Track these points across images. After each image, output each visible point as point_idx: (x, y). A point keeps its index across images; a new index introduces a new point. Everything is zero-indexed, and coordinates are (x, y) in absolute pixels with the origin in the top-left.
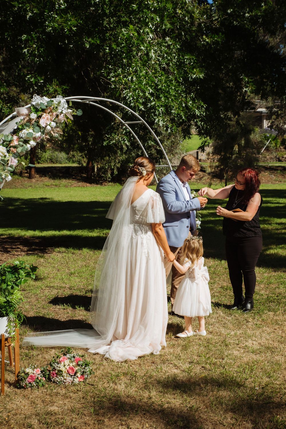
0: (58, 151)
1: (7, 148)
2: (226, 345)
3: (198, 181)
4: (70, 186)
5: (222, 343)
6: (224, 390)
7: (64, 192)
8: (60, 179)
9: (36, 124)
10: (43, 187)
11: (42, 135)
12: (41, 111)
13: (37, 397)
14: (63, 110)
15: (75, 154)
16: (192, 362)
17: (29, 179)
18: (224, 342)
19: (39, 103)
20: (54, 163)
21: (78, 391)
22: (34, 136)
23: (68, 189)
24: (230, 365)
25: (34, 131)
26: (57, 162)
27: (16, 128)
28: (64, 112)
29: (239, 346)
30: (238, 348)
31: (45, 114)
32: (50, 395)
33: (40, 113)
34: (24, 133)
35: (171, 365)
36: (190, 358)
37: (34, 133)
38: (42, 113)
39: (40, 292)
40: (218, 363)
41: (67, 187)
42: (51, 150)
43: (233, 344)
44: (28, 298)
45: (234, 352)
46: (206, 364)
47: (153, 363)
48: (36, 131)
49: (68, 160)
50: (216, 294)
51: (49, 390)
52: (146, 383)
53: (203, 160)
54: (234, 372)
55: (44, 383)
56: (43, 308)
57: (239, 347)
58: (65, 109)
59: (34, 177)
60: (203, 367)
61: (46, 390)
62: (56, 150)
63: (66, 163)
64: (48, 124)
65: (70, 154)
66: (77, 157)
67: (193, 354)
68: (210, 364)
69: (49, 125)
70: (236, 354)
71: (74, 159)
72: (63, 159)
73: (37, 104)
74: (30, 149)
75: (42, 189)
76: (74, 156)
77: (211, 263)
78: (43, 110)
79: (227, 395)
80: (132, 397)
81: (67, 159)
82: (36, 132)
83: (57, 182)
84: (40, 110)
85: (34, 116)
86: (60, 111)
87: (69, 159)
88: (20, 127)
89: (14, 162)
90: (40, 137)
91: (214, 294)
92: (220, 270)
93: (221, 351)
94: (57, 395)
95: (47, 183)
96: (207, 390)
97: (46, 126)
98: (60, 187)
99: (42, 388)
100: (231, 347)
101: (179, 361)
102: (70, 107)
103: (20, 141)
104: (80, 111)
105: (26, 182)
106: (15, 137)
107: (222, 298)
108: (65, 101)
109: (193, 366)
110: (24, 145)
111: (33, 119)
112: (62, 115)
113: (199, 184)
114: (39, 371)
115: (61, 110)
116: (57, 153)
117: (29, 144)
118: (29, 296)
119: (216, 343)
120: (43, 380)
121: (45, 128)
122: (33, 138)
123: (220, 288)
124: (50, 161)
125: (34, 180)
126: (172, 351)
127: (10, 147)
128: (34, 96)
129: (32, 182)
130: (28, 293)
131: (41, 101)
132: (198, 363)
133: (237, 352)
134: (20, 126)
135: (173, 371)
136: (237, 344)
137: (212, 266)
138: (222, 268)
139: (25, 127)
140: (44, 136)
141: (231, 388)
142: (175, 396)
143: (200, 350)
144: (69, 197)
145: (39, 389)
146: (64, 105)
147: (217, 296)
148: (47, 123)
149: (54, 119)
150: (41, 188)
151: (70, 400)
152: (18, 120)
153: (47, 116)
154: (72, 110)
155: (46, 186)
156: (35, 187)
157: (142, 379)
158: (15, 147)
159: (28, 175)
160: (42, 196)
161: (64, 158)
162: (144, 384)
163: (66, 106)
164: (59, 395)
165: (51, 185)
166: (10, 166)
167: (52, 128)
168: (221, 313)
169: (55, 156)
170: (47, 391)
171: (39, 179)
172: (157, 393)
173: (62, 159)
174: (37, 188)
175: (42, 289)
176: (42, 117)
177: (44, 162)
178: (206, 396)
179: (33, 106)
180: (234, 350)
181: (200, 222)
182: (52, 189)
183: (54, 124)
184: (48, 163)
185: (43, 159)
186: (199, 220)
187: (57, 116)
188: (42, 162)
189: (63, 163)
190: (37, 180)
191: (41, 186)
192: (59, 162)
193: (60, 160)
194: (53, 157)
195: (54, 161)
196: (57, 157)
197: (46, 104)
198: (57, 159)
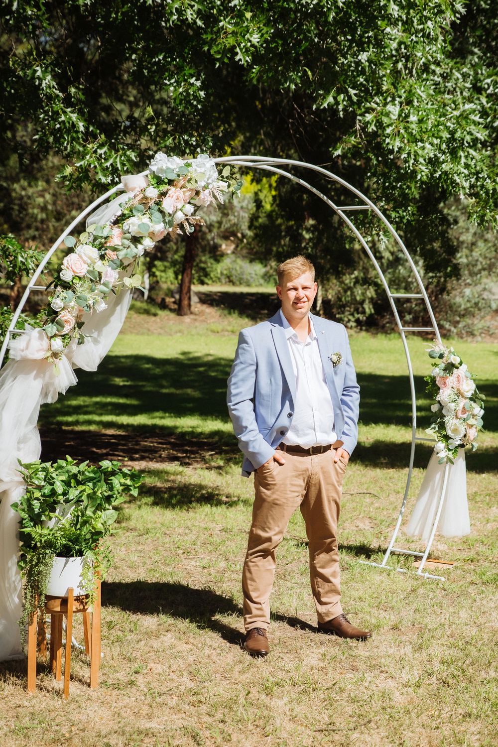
1: (99, 249)
9: (156, 207)
10: (205, 335)
11: (167, 227)
12: (166, 184)
13: (125, 707)
14: (208, 181)
17: (178, 317)
19: (165, 168)
20: (234, 284)
21: (201, 702)
22: (151, 230)
25: (151, 221)
26: (241, 283)
27: (119, 213)
28: (209, 186)
31: (173, 189)
32: (149, 705)
33: (164, 188)
34: (132, 223)
37: (150, 224)
38: (168, 187)
42: (230, 256)
44: (139, 544)
48: (156, 220)
49: (265, 280)
51: (149, 698)
56: (164, 563)
58: (213, 181)
59: (189, 312)
61: (142, 698)
63: (261, 285)
64: (179, 207)
65: (269, 267)
69: (181, 210)
72: (254, 276)
73: (161, 170)
74: (142, 254)
75: (203, 339)
78: (171, 182)
81: (262, 277)
82: (155, 222)
83: (235, 325)
84: (166, 181)
85: (152, 192)
86: (203, 184)
87: (268, 278)
88: (126, 212)
89: (111, 276)
90: (162, 232)
94: (161, 707)
95: (214, 327)
97: (176, 212)
102: (222, 177)
103: (125, 238)
105: (171, 322)
106: (116, 231)
108: (214, 164)
110: (132, 246)
111: (151, 199)
112: (207, 191)
115: (205, 182)
116: (242, 263)
117: (141, 244)
118: (142, 541)
121: (172, 216)
122: (149, 234)
124: (227, 280)
125: (187, 319)
127: (106, 249)
128: (157, 155)
129: (183, 322)
131: (169, 165)
134: (127, 209)
139: (135, 213)
140: (170, 229)
146: (212, 172)
148: (177, 207)
149: (192, 199)
150: (201, 336)
151: (183, 715)
152: (123, 198)
153: (177, 193)
154: (226, 182)
155: (213, 331)
156: (189, 332)
158: (115, 249)
159: (176, 307)
161: (256, 275)
163: (216, 175)
164: (165, 706)
165: (223, 330)
166: (104, 284)
167: (186, 216)
169: (238, 268)
170: (145, 699)
171: (198, 317)
173: (252, 277)
174: (193, 335)
176: (168, 195)
177: (213, 282)
179: (153, 172)
181: (482, 412)
182: (224, 339)
183: (190, 209)
184: (222, 284)
185: (212, 275)
186: (481, 407)
187: (197, 193)
188: (210, 282)
189: (254, 285)
190: (196, 320)
191: (201, 332)
192: (246, 282)
193: (247, 279)
194: (234, 272)
195: (234, 281)
196: (242, 273)
197: (177, 170)
198: (241, 276)
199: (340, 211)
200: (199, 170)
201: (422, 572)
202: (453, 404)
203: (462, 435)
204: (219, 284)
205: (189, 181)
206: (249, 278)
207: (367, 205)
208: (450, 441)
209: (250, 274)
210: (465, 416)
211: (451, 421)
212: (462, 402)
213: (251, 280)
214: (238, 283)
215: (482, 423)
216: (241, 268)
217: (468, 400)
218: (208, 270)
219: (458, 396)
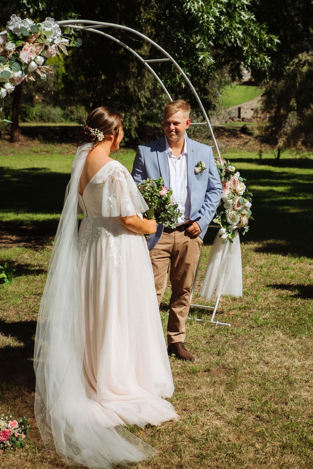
0: (52, 105)
2: (290, 383)
3: (241, 147)
4: (67, 153)
5: (284, 379)
6: (291, 453)
7: (58, 160)
8: (53, 142)
9: (14, 58)
10: (29, 154)
11: (24, 74)
12: (21, 40)
13: (12, 466)
14: (54, 38)
15: (74, 110)
16: (241, 409)
17: (10, 143)
18: (286, 377)
19: (19, 27)
20: (45, 121)
22: (12, 76)
23: (64, 157)
24: (297, 413)
25: (11, 69)
26: (49, 120)
28: (55, 42)
29: (309, 384)
30: (307, 387)
31: (27, 44)
32: (31, 461)
33: (20, 43)
35: (211, 414)
36: (238, 402)
37: (11, 72)
38: (23, 43)
39: (21, 302)
40: (280, 410)
41: (63, 154)
42: (41, 103)
43: (300, 381)
44: (4, 310)
45: (303, 394)
46: (262, 412)
47: (185, 410)
48: (15, 68)
49: (64, 118)
50: (271, 306)
51: (30, 454)
52: (175, 442)
53: (247, 119)
54: (304, 425)
55: (23, 443)
57: (309, 386)
58: (57, 37)
59: (18, 140)
60: (257, 416)
61: (25, 454)
62: (48, 104)
63: (62, 121)
64: (33, 58)
65: (67, 110)
66: (77, 114)
67: (242, 396)
68: (268, 412)
69: (34, 61)
70: (305, 397)
71: (73, 116)
72: (57, 116)
73: (17, 29)
74: (5, 95)
75: (28, 157)
76: (72, 112)
77: (263, 260)
78: (25, 39)
79: (296, 462)
80: (154, 465)
81: (62, 116)
82: (14, 70)
83: (49, 147)
84: (21, 37)
85: (11, 46)
86: (50, 40)
87: (66, 117)
90: (20, 78)
91: (268, 306)
92: (275, 271)
93: (283, 392)
94: (42, 462)
95: (34, 149)
96: (266, 453)
97: (30, 62)
98: (53, 154)
99: (21, 450)
100: (297, 386)
101: (222, 407)
102: (64, 35)
104: (79, 41)
105: (6, 147)
107: (281, 312)
108: (58, 26)
109: (244, 415)
111: (10, 52)
112: (53, 46)
113: (242, 151)
114: (16, 423)
115: (51, 38)
116: (48, 108)
117: (4, 88)
118: (6, 308)
119: (275, 380)
120: (21, 438)
121: (27, 65)
122: (10, 80)
123: (277, 296)
124: (40, 119)
125: (17, 145)
126: (211, 391)
128: (11, 17)
129: (14, 146)
130: (4, 303)
131: (23, 25)
132: (250, 410)
133: (306, 393)
135: (214, 422)
136: (306, 382)
137: (264, 264)
138: (278, 269)
140: (26, 76)
141: (301, 450)
142: (218, 463)
143: (252, 390)
144: (65, 168)
145: (16, 452)
146: (56, 31)
147: (274, 309)
148: (31, 58)
149: (42, 52)
150: (27, 155)
153: (31, 47)
154: (67, 39)
155: (34, 152)
156: (19, 153)
157: (169, 435)
159: (9, 137)
160: (28, 166)
161: (59, 115)
162: (172, 443)
163: (59, 33)
164: (45, 461)
165: (41, 151)
167: (38, 65)
168: (281, 334)
169: (47, 111)
170: (28, 455)
171: (23, 143)
172: (192, 458)
173: (56, 117)
174: (21, 155)
175: (25, 298)
176: (23, 49)
177: (31, 120)
178: (265, 463)
179: (10, 31)
180: (302, 390)
181: (250, 205)
182: (42, 156)
183: (41, 60)
184: (37, 122)
185: (30, 116)
186: (250, 202)
187: (46, 48)
188: (29, 120)
189: (57, 121)
190: (22, 145)
191: (26, 153)
192: (52, 120)
193: (53, 118)
194: (44, 114)
195: (45, 119)
196: (50, 114)
197: (30, 29)
198: (49, 116)
199: (146, 63)
200: (47, 29)
201: (214, 321)
202: (231, 200)
203: (238, 222)
204: (35, 121)
205: (39, 37)
206: (54, 117)
207: (167, 58)
208: (229, 227)
209: (55, 114)
210: (239, 208)
211: (230, 213)
212: (238, 199)
213: (56, 118)
214: (47, 120)
215: (250, 213)
216: (48, 111)
217: (241, 197)
218: (27, 112)
219: (235, 195)
